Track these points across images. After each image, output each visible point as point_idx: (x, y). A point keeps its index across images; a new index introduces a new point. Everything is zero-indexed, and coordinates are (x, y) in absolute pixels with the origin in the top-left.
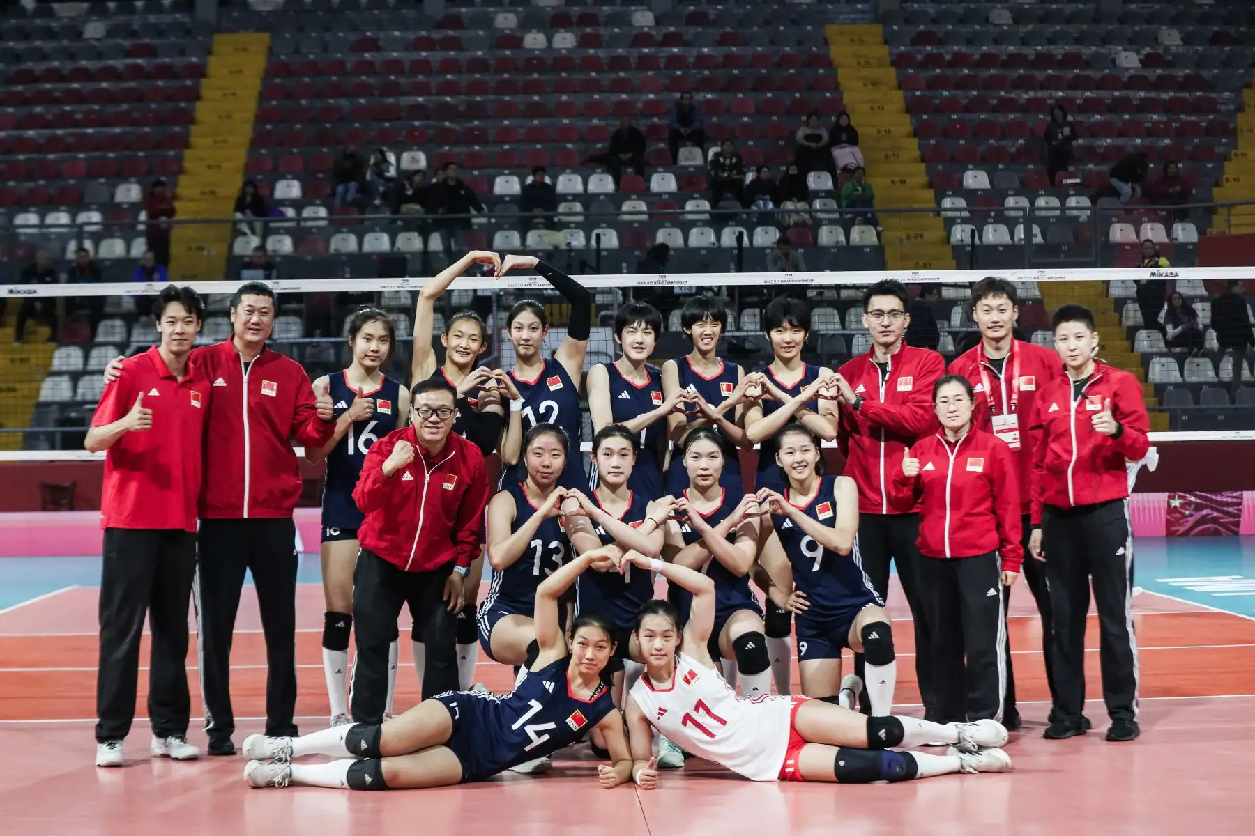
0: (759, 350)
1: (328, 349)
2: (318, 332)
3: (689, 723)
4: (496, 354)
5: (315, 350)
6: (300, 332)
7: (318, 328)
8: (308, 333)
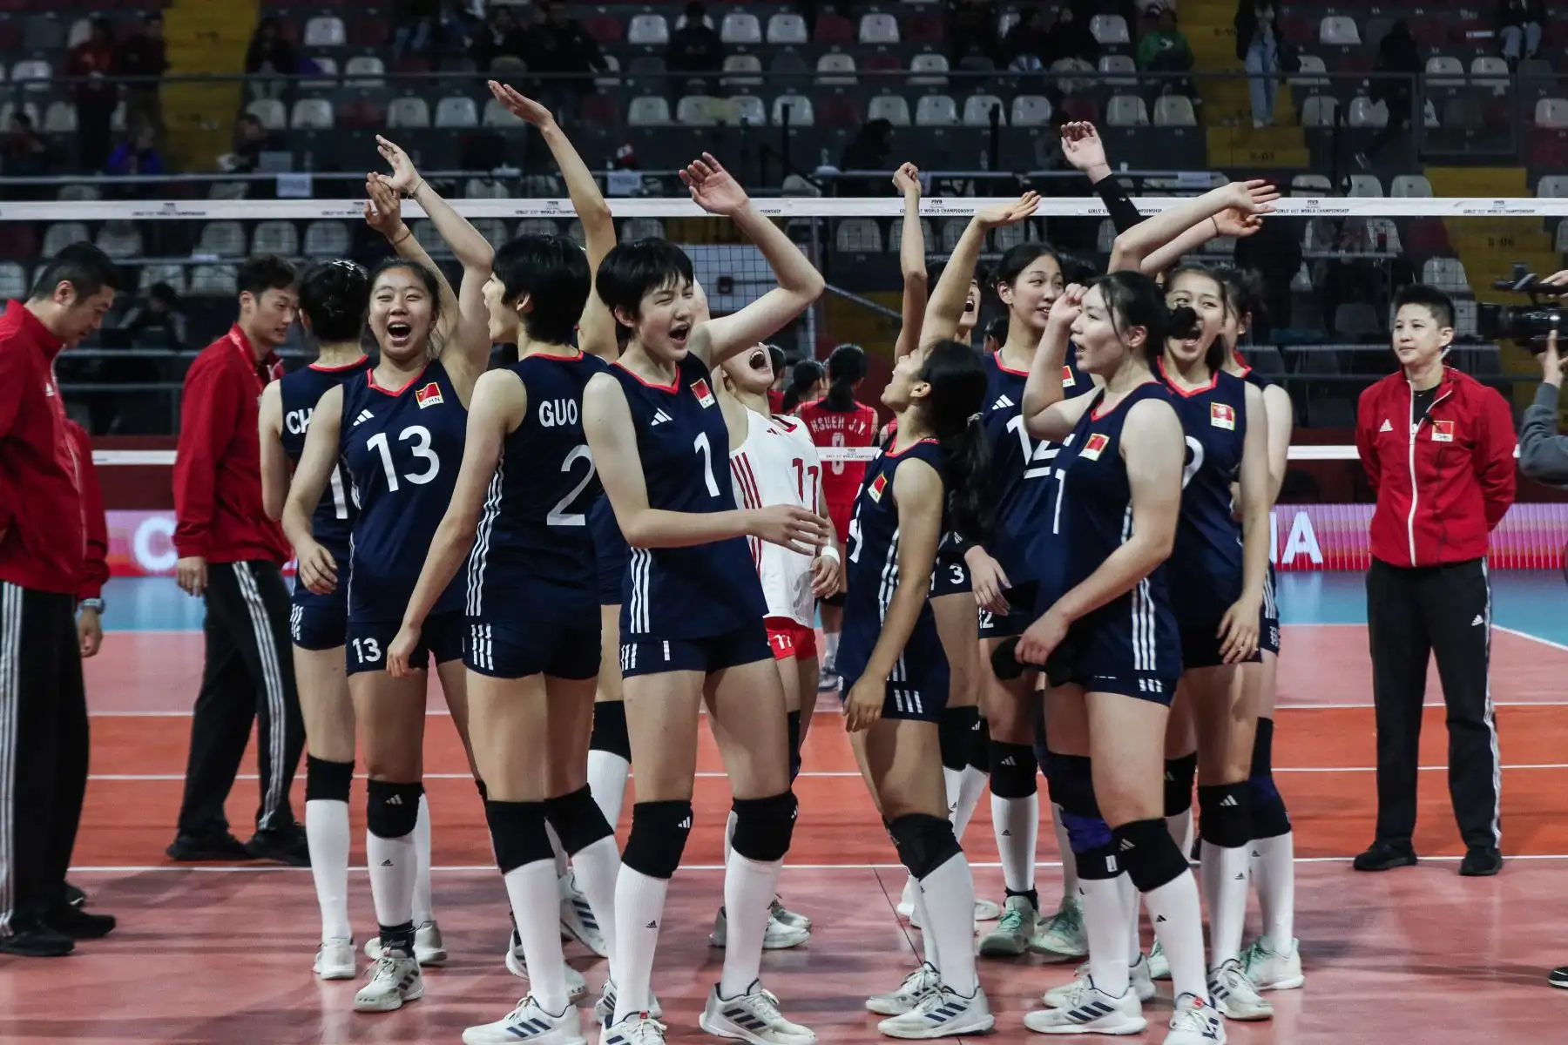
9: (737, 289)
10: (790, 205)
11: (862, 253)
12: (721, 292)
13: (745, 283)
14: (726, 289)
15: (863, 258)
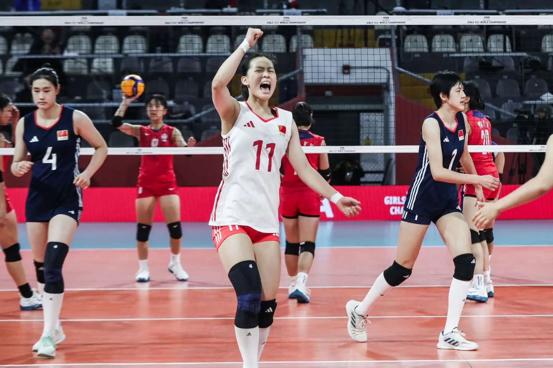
0: (502, 68)
1: (167, 62)
2: (159, 48)
3: (257, 146)
4: (301, 68)
5: (158, 63)
6: (145, 48)
7: (159, 46)
8: (151, 49)
9: (352, 71)
10: (410, 19)
11: (417, 53)
12: (344, 73)
13: (356, 68)
14: (347, 71)
15: (418, 55)
